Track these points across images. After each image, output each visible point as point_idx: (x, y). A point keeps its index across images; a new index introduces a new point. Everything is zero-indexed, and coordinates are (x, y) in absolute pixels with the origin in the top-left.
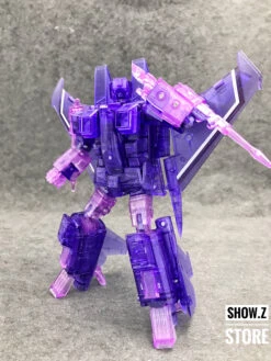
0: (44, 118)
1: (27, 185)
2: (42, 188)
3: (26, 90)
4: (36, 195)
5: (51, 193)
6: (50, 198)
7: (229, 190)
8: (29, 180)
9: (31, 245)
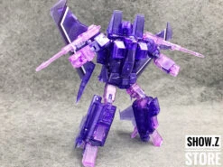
0: (55, 42)
1: (42, 84)
2: (51, 86)
3: (44, 25)
4: (48, 90)
5: (57, 89)
6: (57, 92)
7: (173, 88)
8: (43, 81)
9: (48, 126)
